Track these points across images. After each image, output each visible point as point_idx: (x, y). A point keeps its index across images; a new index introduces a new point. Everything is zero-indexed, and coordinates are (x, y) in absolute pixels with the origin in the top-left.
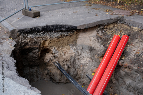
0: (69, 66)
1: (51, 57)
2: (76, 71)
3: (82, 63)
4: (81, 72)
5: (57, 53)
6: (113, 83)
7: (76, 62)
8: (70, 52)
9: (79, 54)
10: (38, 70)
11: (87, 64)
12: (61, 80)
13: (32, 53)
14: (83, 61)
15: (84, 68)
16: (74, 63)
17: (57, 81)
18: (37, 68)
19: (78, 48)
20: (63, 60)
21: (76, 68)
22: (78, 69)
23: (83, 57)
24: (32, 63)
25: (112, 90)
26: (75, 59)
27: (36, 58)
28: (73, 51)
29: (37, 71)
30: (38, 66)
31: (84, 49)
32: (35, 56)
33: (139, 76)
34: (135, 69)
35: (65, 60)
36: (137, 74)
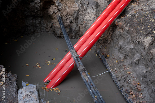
0: (71, 21)
1: (55, 10)
2: (79, 27)
3: (86, 19)
4: (83, 28)
5: (61, 6)
6: (109, 43)
7: (79, 17)
8: (74, 6)
9: (84, 10)
10: (42, 22)
11: (91, 20)
12: (62, 35)
13: (34, 3)
14: (87, 18)
15: (87, 25)
16: (77, 18)
17: (58, 35)
18: (41, 20)
19: (84, 3)
20: (66, 14)
21: (79, 23)
22: (80, 26)
23: (88, 13)
24: (34, 14)
25: (105, 50)
26: (77, 14)
27: (38, 9)
28: (77, 5)
29: (40, 22)
30: (42, 17)
31: (90, 4)
32: (36, 6)
33: (128, 38)
34: (127, 30)
35: (68, 14)
36: (128, 35)
